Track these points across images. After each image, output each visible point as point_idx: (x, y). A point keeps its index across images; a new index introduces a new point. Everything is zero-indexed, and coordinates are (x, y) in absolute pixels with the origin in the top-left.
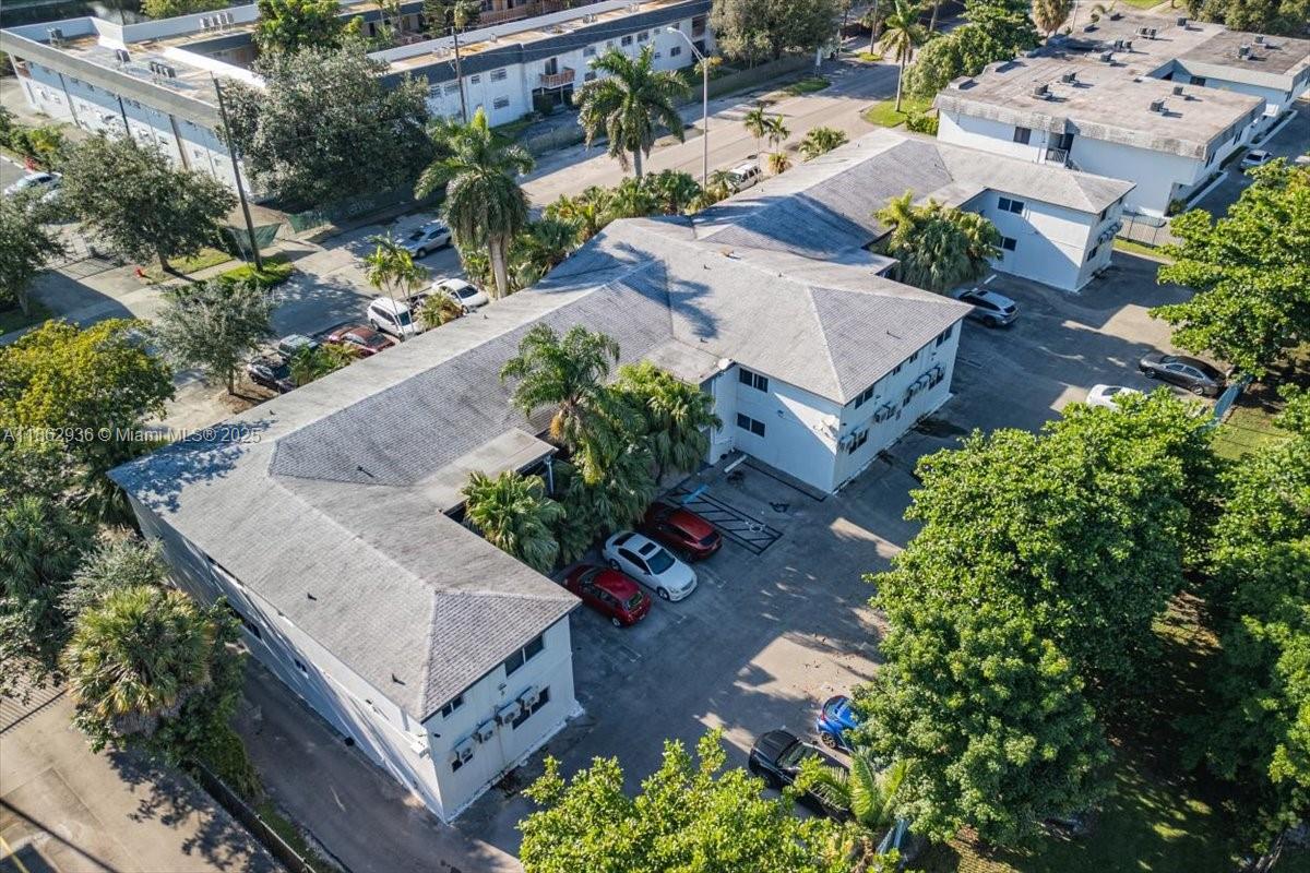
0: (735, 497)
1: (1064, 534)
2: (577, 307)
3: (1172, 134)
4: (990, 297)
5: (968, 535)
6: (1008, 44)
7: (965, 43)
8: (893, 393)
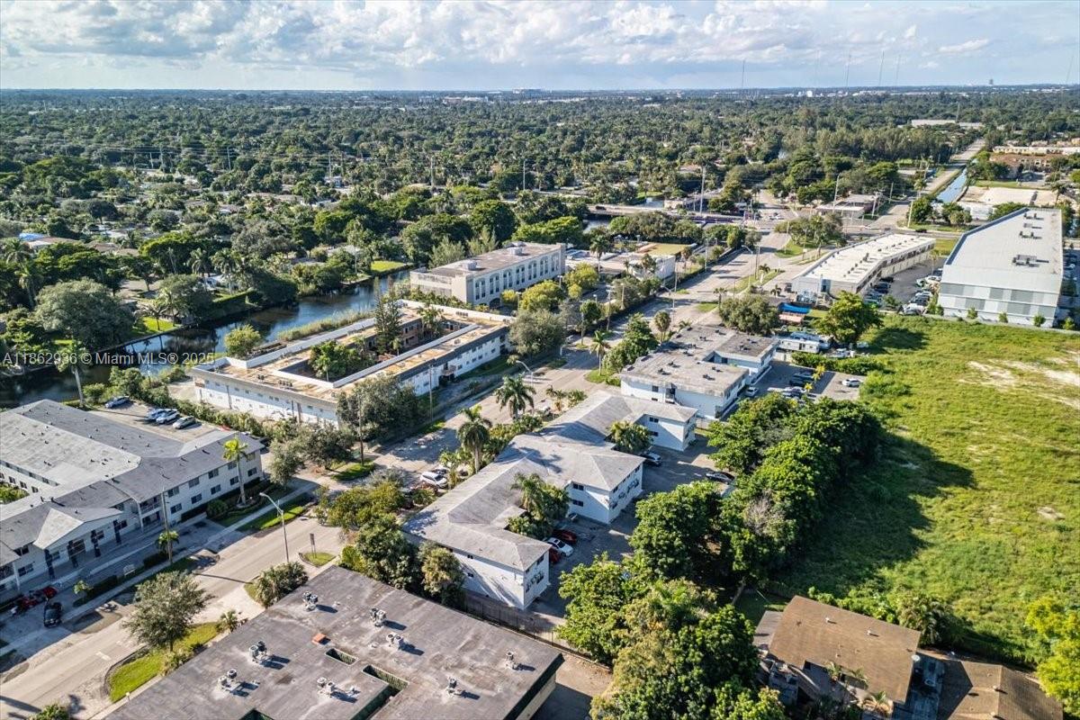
0: (577, 527)
1: (674, 513)
2: (516, 467)
3: (711, 388)
4: (651, 455)
5: (653, 518)
6: (644, 347)
7: (627, 349)
8: (624, 489)
